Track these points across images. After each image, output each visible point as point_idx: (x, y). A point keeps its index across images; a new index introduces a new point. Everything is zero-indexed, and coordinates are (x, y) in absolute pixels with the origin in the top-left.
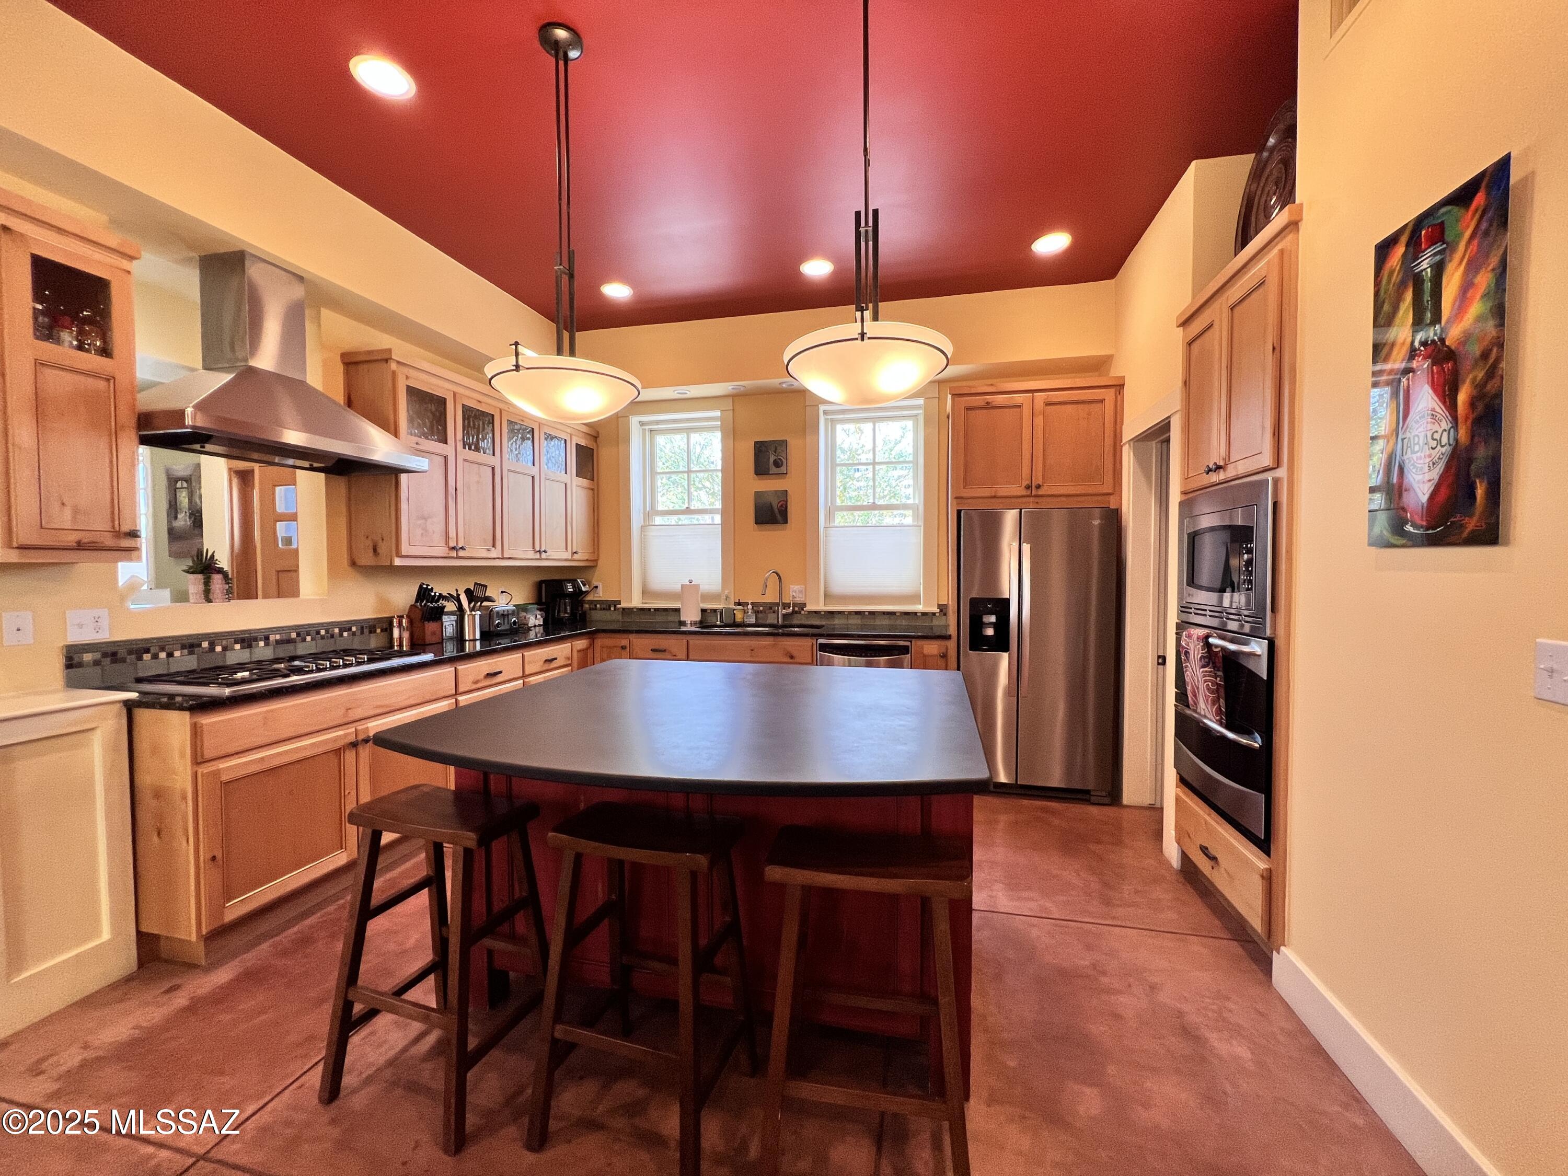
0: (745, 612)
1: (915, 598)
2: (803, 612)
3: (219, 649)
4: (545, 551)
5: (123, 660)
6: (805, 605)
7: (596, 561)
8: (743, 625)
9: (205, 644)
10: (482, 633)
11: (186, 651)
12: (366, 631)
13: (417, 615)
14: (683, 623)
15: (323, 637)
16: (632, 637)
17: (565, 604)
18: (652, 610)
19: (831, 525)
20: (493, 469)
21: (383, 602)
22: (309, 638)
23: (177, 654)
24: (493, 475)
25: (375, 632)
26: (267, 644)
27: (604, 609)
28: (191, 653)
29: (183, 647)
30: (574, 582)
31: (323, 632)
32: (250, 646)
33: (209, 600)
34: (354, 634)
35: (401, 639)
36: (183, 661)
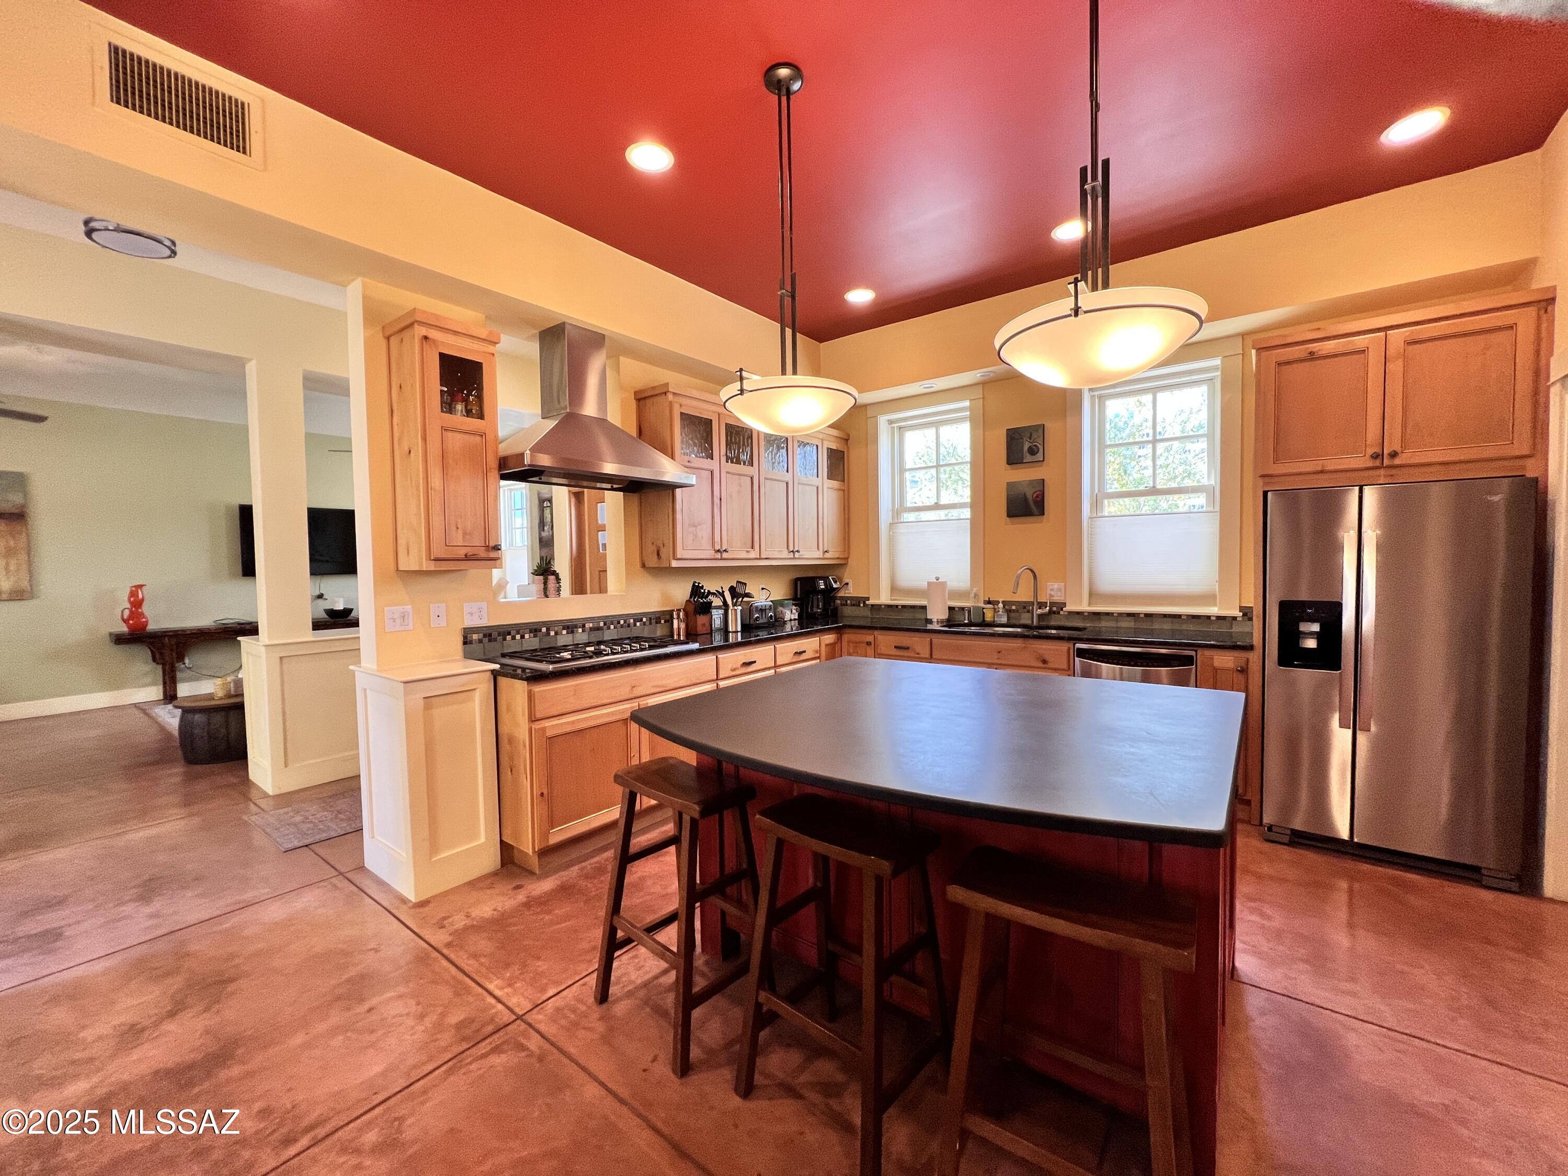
0: (995, 611)
1: (1209, 598)
2: (1062, 613)
3: (552, 633)
4: (798, 551)
5: (495, 640)
6: (1064, 604)
7: (847, 559)
8: (992, 625)
9: (544, 630)
10: (742, 625)
11: (532, 635)
12: (653, 621)
13: (691, 608)
14: (930, 621)
15: (622, 626)
16: (876, 633)
17: (818, 600)
18: (900, 607)
19: (1099, 514)
20: (752, 478)
21: (666, 598)
22: (612, 627)
23: (527, 636)
24: (752, 484)
25: (660, 622)
26: (583, 631)
27: (854, 605)
28: (535, 636)
29: (531, 632)
30: (825, 579)
31: (622, 622)
32: (572, 632)
33: (547, 596)
34: (644, 624)
35: (679, 629)
36: (530, 642)
